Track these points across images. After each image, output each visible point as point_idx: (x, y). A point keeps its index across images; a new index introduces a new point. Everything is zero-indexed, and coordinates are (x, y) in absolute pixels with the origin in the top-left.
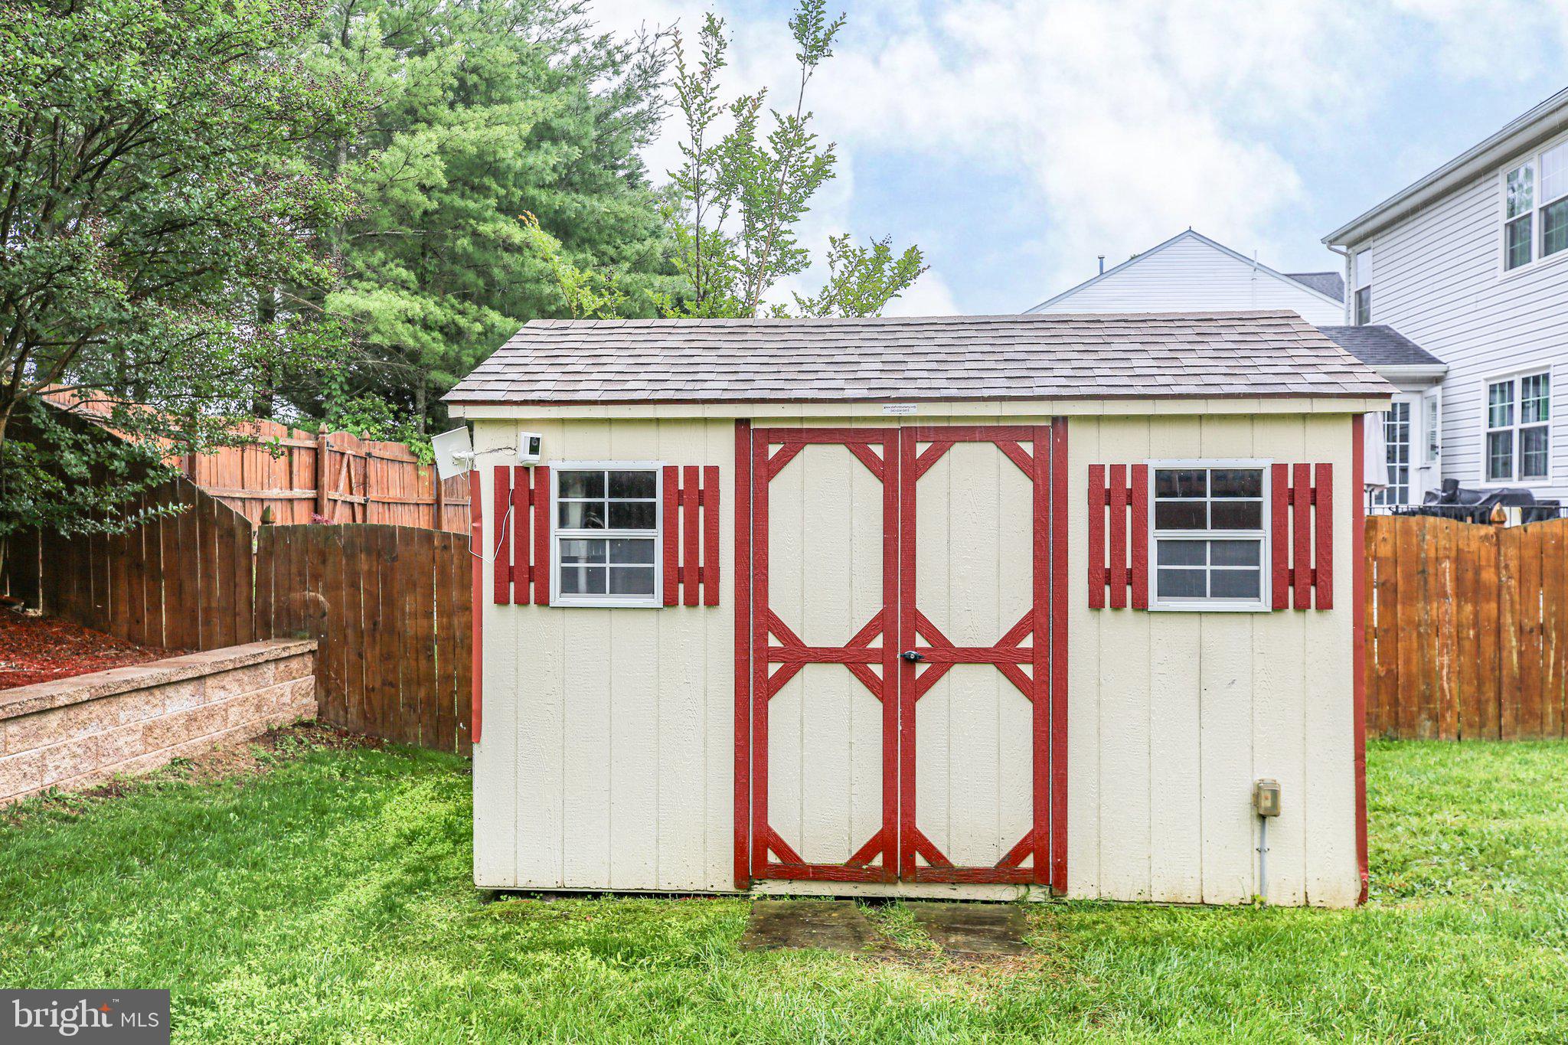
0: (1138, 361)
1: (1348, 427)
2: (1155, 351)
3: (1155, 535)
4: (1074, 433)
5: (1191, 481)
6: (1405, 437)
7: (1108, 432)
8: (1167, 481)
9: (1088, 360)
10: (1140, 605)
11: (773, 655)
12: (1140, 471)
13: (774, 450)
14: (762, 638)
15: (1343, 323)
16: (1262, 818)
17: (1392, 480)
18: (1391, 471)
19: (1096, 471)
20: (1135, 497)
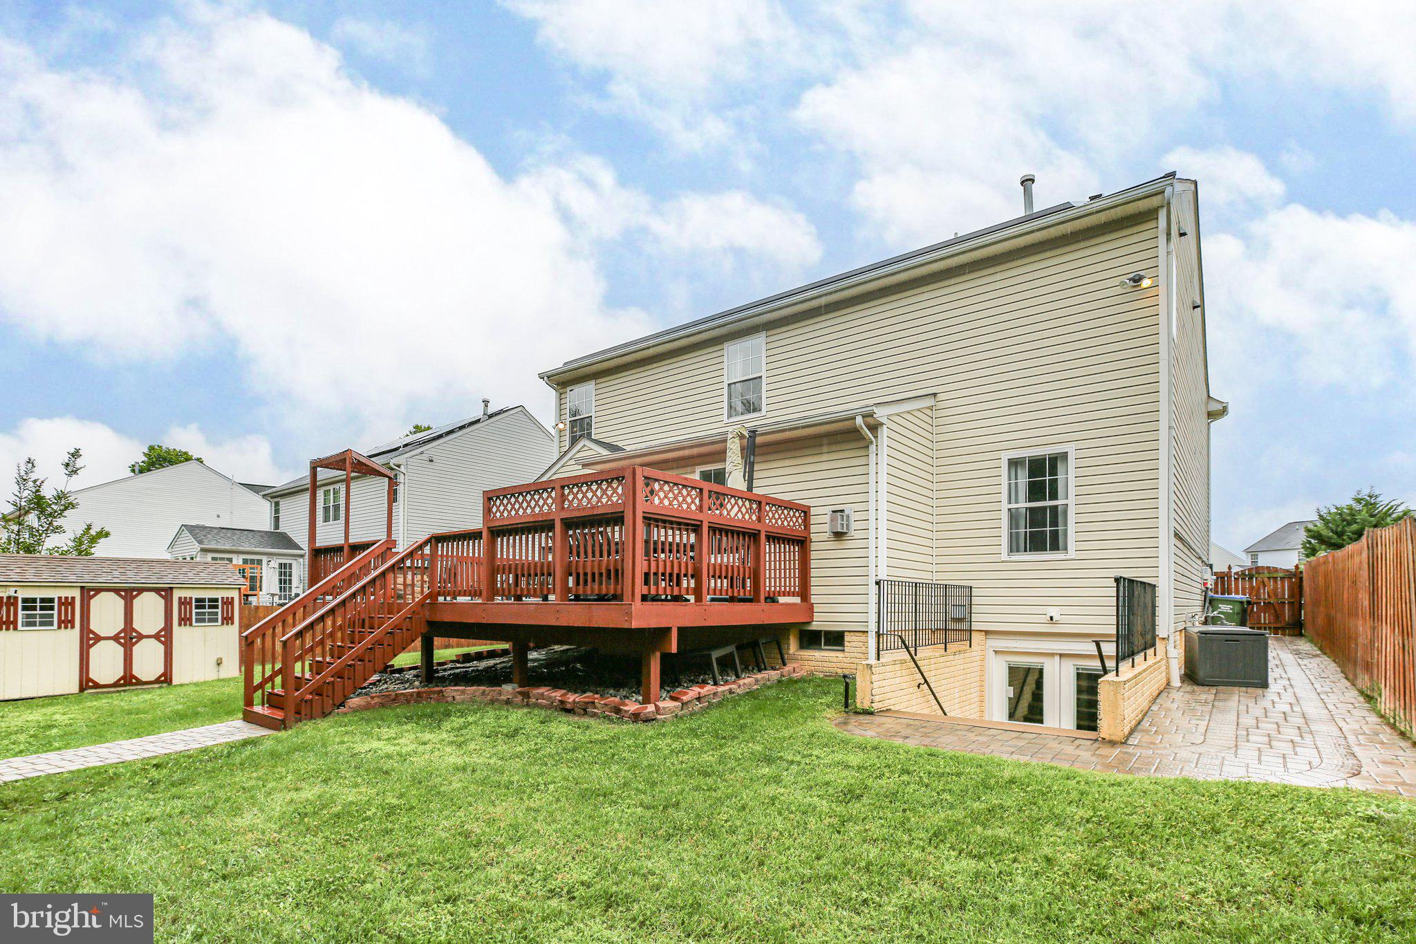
0: (189, 574)
1: (237, 591)
2: (194, 572)
3: (194, 611)
4: (174, 591)
5: (203, 600)
6: (290, 576)
7: (183, 591)
8: (198, 600)
9: (176, 574)
10: (191, 625)
11: (91, 639)
12: (191, 598)
13: (92, 593)
14: (88, 635)
15: (267, 529)
16: (219, 664)
17: (281, 591)
18: (281, 588)
19: (180, 598)
20: (190, 603)
